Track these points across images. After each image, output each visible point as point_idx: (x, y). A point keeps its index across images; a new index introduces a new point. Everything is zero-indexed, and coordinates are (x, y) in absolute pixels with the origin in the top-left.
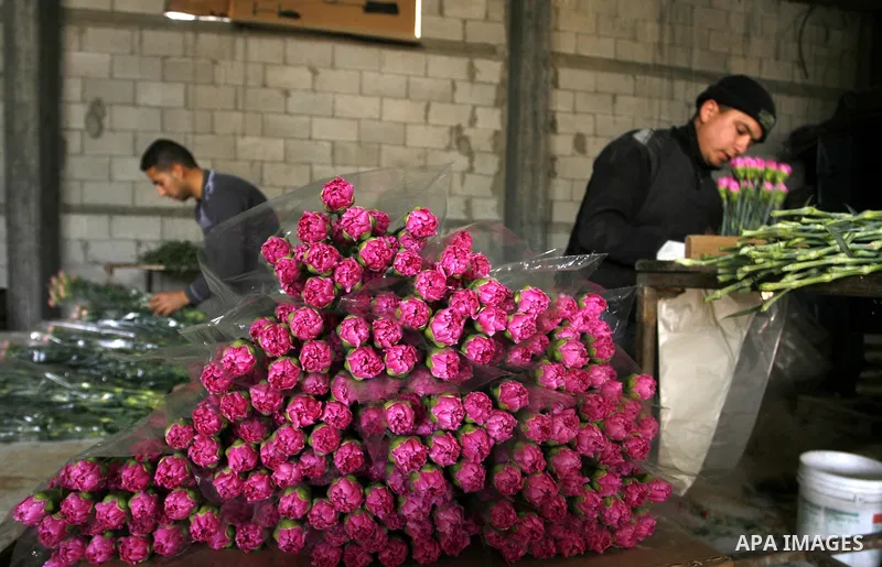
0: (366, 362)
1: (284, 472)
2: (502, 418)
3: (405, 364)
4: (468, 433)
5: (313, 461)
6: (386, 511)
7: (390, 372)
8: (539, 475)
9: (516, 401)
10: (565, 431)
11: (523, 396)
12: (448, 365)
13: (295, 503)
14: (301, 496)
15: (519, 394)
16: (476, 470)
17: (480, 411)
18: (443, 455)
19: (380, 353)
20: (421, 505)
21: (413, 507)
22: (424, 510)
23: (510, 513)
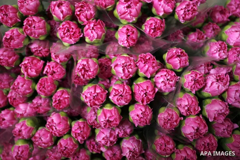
0: (68, 31)
1: (22, 108)
2: (165, 73)
3: (94, 33)
4: (139, 83)
5: (40, 102)
6: (84, 138)
7: (87, 40)
8: (193, 117)
9: (177, 61)
10: (215, 85)
11: (183, 58)
12: (128, 36)
13: (23, 128)
14: (28, 123)
15: (178, 56)
16: (144, 110)
17: (147, 66)
18: (117, 97)
19: (81, 27)
20: (108, 135)
21: (103, 136)
22: (112, 139)
23: (168, 143)
